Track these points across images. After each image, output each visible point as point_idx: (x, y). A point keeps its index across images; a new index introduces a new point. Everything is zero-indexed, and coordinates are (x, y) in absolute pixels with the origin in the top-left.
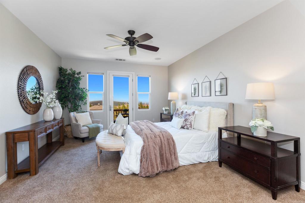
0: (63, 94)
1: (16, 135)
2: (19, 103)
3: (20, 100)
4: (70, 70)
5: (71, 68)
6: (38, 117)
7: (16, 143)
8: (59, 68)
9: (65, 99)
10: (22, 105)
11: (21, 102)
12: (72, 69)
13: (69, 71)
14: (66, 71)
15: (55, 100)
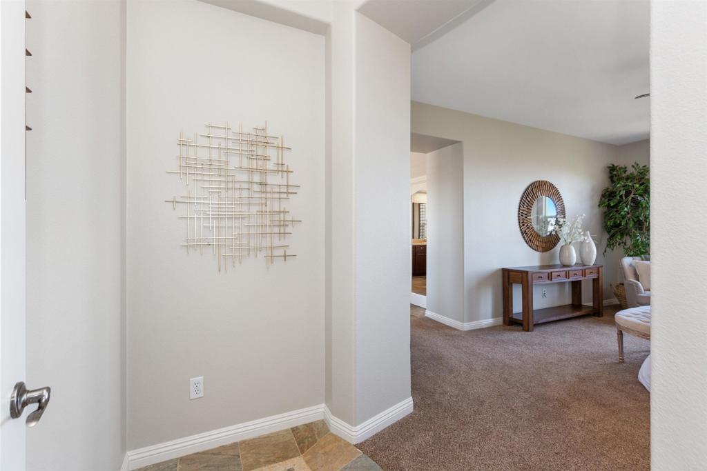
0: (611, 218)
1: (511, 273)
2: (520, 234)
3: (521, 230)
4: (633, 166)
5: (635, 163)
6: (552, 257)
7: (512, 284)
8: (609, 167)
9: (617, 229)
10: (524, 237)
11: (523, 233)
12: (637, 165)
13: (630, 170)
14: (625, 172)
15: (581, 230)
